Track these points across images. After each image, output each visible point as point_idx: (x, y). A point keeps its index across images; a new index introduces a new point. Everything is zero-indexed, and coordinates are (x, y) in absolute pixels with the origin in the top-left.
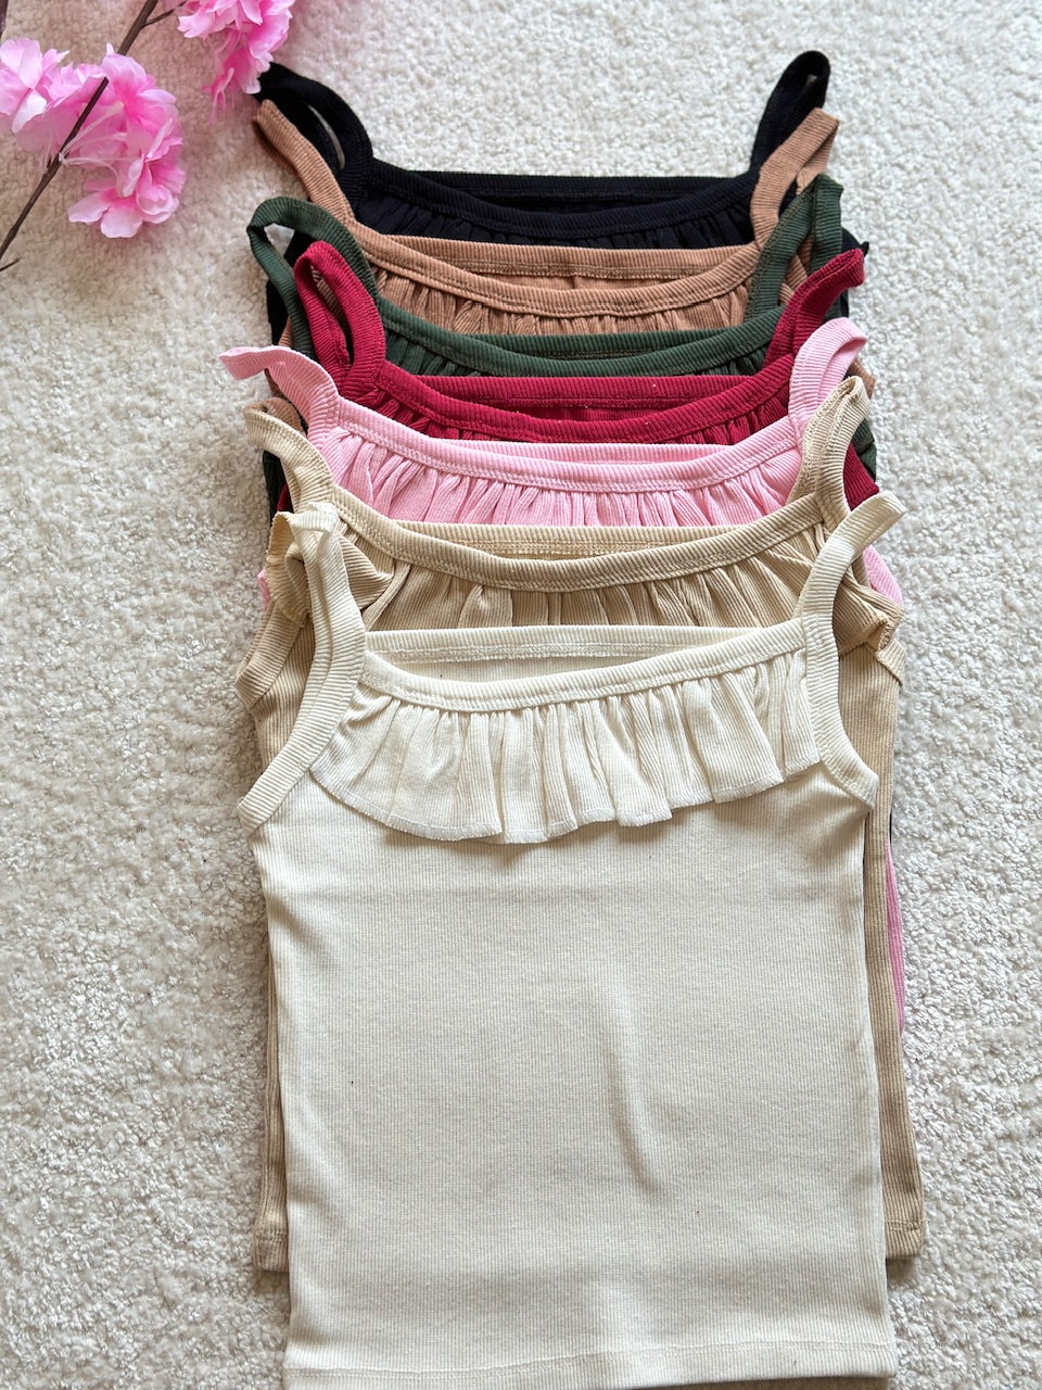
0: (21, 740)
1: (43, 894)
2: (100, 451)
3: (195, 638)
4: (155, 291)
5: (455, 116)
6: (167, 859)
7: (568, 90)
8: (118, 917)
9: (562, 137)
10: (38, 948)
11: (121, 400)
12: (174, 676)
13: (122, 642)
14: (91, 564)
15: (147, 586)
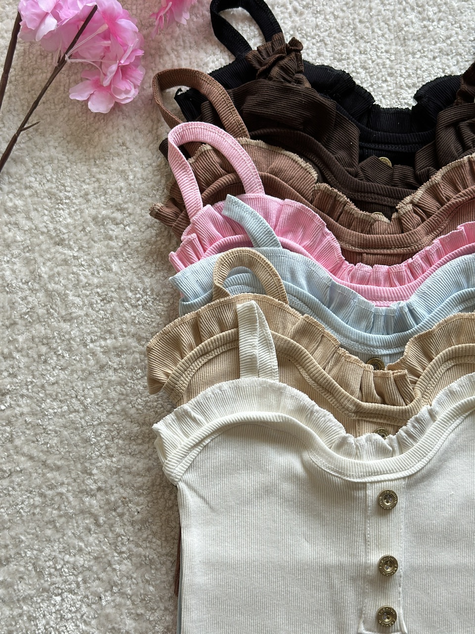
0: (29, 429)
1: (38, 529)
2: (85, 245)
3: (139, 368)
4: (124, 144)
5: (316, 35)
6: (115, 510)
7: (389, 19)
8: (83, 547)
9: (383, 50)
10: (34, 564)
11: (100, 213)
12: (125, 392)
13: (94, 369)
14: (77, 318)
15: (110, 332)
